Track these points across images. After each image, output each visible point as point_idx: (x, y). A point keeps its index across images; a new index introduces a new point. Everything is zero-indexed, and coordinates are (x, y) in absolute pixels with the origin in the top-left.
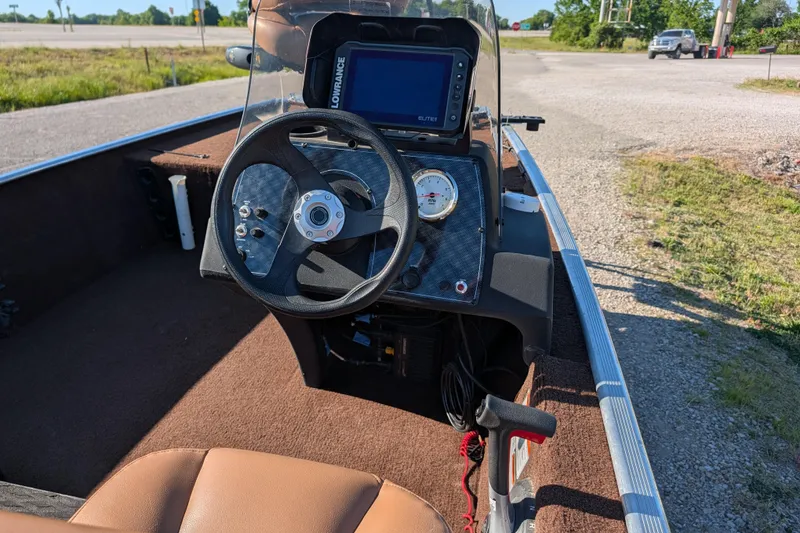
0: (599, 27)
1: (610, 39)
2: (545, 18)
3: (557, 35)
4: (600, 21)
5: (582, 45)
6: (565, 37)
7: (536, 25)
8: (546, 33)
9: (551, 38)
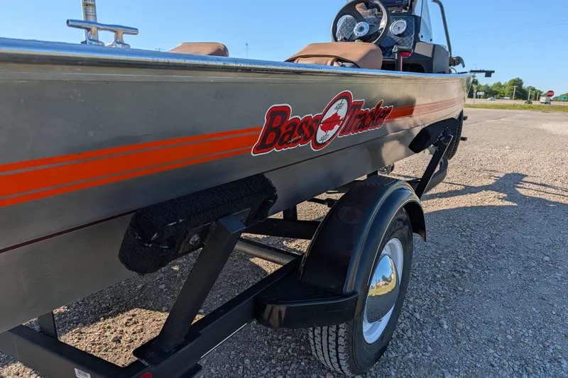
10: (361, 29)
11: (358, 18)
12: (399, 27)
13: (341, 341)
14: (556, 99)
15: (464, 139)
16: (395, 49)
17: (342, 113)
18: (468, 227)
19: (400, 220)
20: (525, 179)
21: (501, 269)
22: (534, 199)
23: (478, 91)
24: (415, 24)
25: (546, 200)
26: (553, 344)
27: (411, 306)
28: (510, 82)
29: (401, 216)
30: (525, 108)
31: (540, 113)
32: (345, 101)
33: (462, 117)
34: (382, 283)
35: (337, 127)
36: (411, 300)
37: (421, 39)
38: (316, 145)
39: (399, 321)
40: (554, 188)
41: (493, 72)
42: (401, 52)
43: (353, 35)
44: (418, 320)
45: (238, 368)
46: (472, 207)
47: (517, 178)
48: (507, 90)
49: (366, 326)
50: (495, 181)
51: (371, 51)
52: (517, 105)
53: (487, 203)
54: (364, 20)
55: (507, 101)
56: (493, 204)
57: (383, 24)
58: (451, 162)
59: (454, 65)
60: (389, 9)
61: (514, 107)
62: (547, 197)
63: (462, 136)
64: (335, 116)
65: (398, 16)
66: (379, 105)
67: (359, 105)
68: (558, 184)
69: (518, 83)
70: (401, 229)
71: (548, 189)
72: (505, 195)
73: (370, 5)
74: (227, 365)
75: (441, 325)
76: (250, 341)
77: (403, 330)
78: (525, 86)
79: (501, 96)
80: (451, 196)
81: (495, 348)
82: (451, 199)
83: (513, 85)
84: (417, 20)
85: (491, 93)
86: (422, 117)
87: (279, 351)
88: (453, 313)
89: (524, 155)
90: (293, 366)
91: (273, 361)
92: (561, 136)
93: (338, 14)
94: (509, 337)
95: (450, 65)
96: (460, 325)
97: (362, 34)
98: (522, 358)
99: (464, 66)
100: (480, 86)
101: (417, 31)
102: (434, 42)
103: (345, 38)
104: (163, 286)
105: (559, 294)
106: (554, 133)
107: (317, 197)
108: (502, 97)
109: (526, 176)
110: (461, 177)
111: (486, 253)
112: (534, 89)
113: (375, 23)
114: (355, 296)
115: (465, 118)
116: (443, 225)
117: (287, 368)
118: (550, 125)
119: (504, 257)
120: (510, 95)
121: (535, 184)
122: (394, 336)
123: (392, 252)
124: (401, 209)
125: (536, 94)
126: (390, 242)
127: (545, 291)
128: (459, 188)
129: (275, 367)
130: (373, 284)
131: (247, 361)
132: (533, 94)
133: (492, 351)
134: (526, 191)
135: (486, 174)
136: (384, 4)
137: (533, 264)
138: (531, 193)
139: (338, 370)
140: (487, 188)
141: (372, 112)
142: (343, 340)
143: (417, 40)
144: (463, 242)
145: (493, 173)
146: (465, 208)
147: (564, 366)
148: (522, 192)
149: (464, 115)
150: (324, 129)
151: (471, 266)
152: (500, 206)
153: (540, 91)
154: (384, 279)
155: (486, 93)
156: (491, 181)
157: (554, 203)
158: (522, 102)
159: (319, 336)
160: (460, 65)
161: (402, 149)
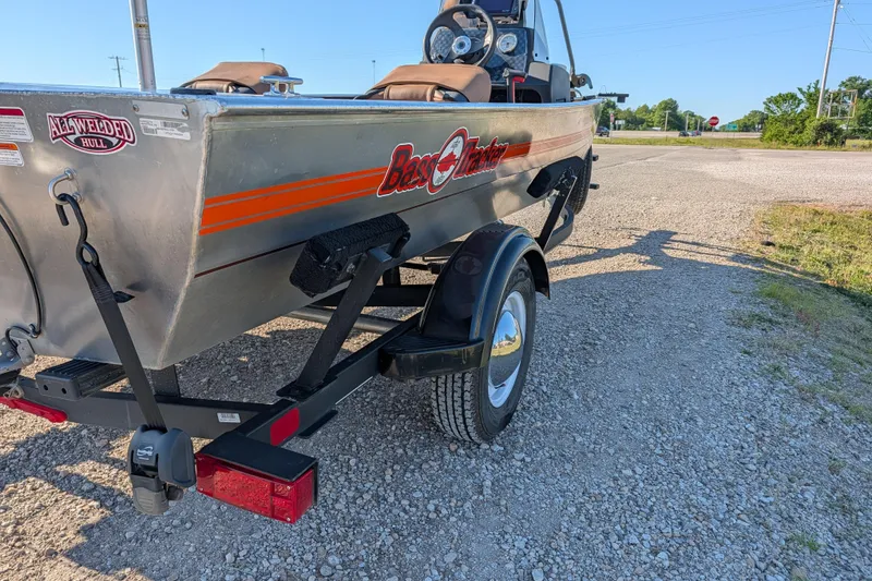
0: (815, 123)
1: (829, 136)
2: (757, 119)
3: (768, 135)
4: (817, 117)
5: (795, 143)
6: (777, 136)
7: (746, 127)
8: (757, 135)
9: (761, 139)
10: (461, 45)
11: (457, 30)
12: (507, 42)
13: (467, 396)
14: (723, 129)
15: (595, 187)
16: (506, 73)
17: (458, 152)
18: (601, 296)
19: (521, 270)
20: (674, 238)
21: (639, 339)
22: (683, 261)
23: (616, 119)
24: (528, 39)
25: (698, 263)
26: (690, 405)
27: (536, 380)
28: (660, 104)
29: (522, 266)
30: (681, 143)
31: (700, 149)
32: (461, 139)
33: (590, 157)
34: (505, 342)
35: (452, 167)
36: (536, 373)
37: (536, 59)
38: (432, 188)
39: (523, 393)
40: (709, 246)
41: (627, 95)
42: (513, 76)
43: (450, 53)
44: (545, 393)
45: (350, 446)
46: (606, 274)
47: (665, 236)
48: (656, 118)
49: (492, 390)
50: (635, 242)
51: (478, 77)
52: (671, 138)
53: (625, 269)
54: (464, 34)
55: (658, 134)
56: (633, 269)
57: (488, 39)
58: (578, 218)
59: (579, 85)
60: (494, 19)
61: (666, 141)
62: (699, 258)
63: (591, 182)
64: (452, 155)
65: (505, 28)
66: (494, 142)
67: (474, 142)
68: (714, 242)
69: (670, 106)
70: (523, 280)
71: (701, 249)
72: (648, 258)
73: (471, 14)
74: (338, 445)
75: (570, 396)
76: (357, 423)
77: (529, 402)
78: (681, 110)
79: (648, 126)
80: (581, 262)
81: (629, 412)
82: (580, 265)
83: (665, 109)
84: (530, 34)
85: (634, 122)
86: (540, 155)
87: (393, 428)
88: (584, 384)
89: (675, 207)
90: (412, 440)
91: (389, 438)
92: (725, 181)
93: (431, 26)
94: (645, 402)
95: (572, 86)
96: (592, 394)
97: (462, 52)
98: (656, 420)
99: (591, 87)
100: (620, 111)
101: (531, 47)
102: (551, 62)
103: (440, 57)
104: (235, 378)
105: (700, 360)
106: (718, 176)
107: (410, 261)
108: (650, 127)
109: (676, 233)
110: (592, 239)
111: (622, 323)
112: (692, 115)
113: (477, 36)
114: (479, 344)
115: (595, 159)
116: (570, 296)
117: (405, 442)
118: (712, 166)
119: (642, 327)
120: (661, 124)
121: (687, 243)
122: (519, 408)
123: (513, 307)
124: (521, 260)
125: (696, 123)
126: (511, 295)
127: (686, 358)
128: (591, 251)
129: (391, 442)
130: (496, 343)
131: (360, 440)
132: (693, 122)
133: (625, 416)
134: (675, 252)
135: (625, 233)
136: (488, 12)
137: (676, 332)
138: (679, 254)
139: (466, 437)
140: (625, 250)
141: (486, 151)
142: (469, 395)
143: (530, 59)
144: (595, 313)
145: (634, 232)
146: (598, 275)
147: (699, 424)
148: (669, 253)
149: (594, 154)
150: (441, 170)
151: (604, 337)
152: (641, 272)
153: (701, 118)
154: (508, 338)
155: (628, 122)
156: (632, 241)
157: (706, 264)
158: (675, 134)
159: (443, 395)
160: (587, 85)
161: (514, 200)
